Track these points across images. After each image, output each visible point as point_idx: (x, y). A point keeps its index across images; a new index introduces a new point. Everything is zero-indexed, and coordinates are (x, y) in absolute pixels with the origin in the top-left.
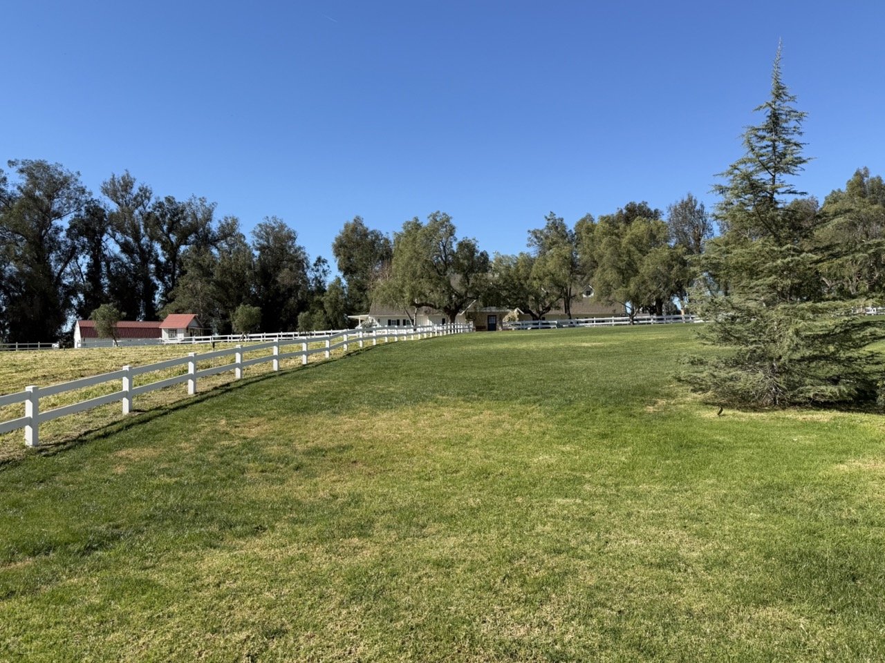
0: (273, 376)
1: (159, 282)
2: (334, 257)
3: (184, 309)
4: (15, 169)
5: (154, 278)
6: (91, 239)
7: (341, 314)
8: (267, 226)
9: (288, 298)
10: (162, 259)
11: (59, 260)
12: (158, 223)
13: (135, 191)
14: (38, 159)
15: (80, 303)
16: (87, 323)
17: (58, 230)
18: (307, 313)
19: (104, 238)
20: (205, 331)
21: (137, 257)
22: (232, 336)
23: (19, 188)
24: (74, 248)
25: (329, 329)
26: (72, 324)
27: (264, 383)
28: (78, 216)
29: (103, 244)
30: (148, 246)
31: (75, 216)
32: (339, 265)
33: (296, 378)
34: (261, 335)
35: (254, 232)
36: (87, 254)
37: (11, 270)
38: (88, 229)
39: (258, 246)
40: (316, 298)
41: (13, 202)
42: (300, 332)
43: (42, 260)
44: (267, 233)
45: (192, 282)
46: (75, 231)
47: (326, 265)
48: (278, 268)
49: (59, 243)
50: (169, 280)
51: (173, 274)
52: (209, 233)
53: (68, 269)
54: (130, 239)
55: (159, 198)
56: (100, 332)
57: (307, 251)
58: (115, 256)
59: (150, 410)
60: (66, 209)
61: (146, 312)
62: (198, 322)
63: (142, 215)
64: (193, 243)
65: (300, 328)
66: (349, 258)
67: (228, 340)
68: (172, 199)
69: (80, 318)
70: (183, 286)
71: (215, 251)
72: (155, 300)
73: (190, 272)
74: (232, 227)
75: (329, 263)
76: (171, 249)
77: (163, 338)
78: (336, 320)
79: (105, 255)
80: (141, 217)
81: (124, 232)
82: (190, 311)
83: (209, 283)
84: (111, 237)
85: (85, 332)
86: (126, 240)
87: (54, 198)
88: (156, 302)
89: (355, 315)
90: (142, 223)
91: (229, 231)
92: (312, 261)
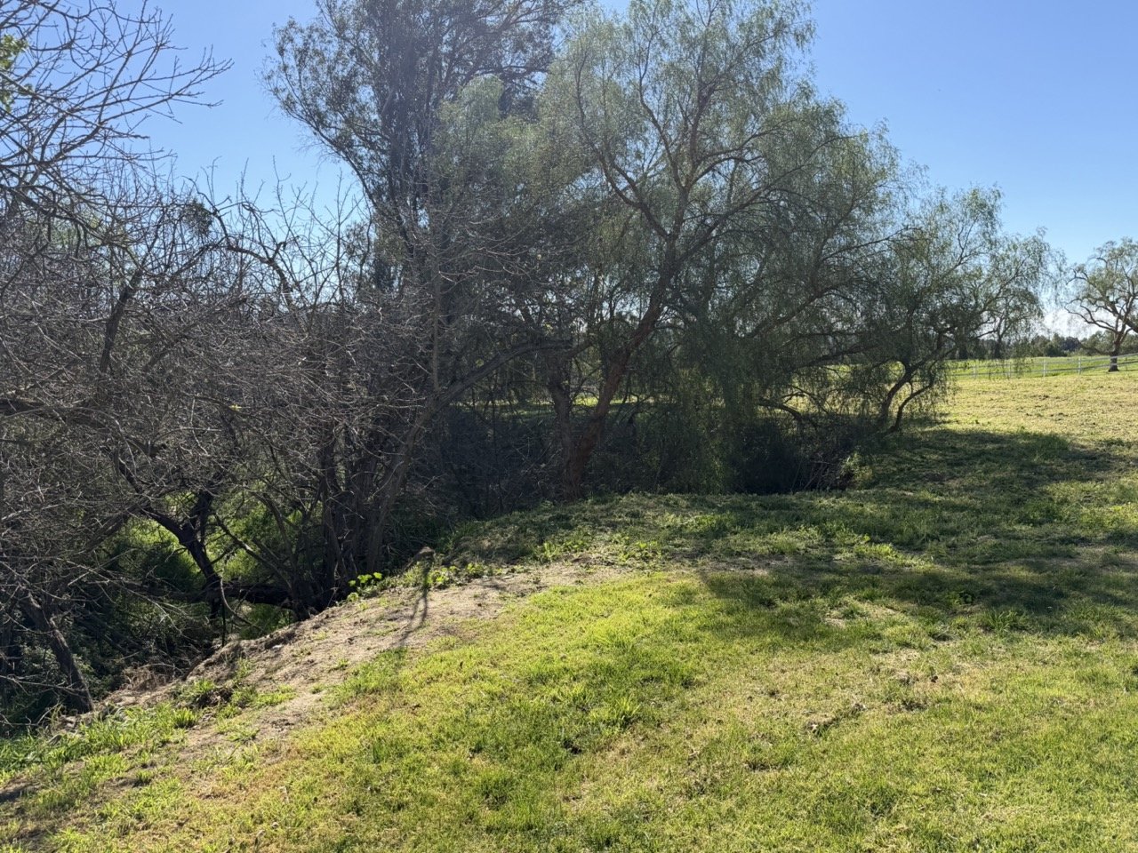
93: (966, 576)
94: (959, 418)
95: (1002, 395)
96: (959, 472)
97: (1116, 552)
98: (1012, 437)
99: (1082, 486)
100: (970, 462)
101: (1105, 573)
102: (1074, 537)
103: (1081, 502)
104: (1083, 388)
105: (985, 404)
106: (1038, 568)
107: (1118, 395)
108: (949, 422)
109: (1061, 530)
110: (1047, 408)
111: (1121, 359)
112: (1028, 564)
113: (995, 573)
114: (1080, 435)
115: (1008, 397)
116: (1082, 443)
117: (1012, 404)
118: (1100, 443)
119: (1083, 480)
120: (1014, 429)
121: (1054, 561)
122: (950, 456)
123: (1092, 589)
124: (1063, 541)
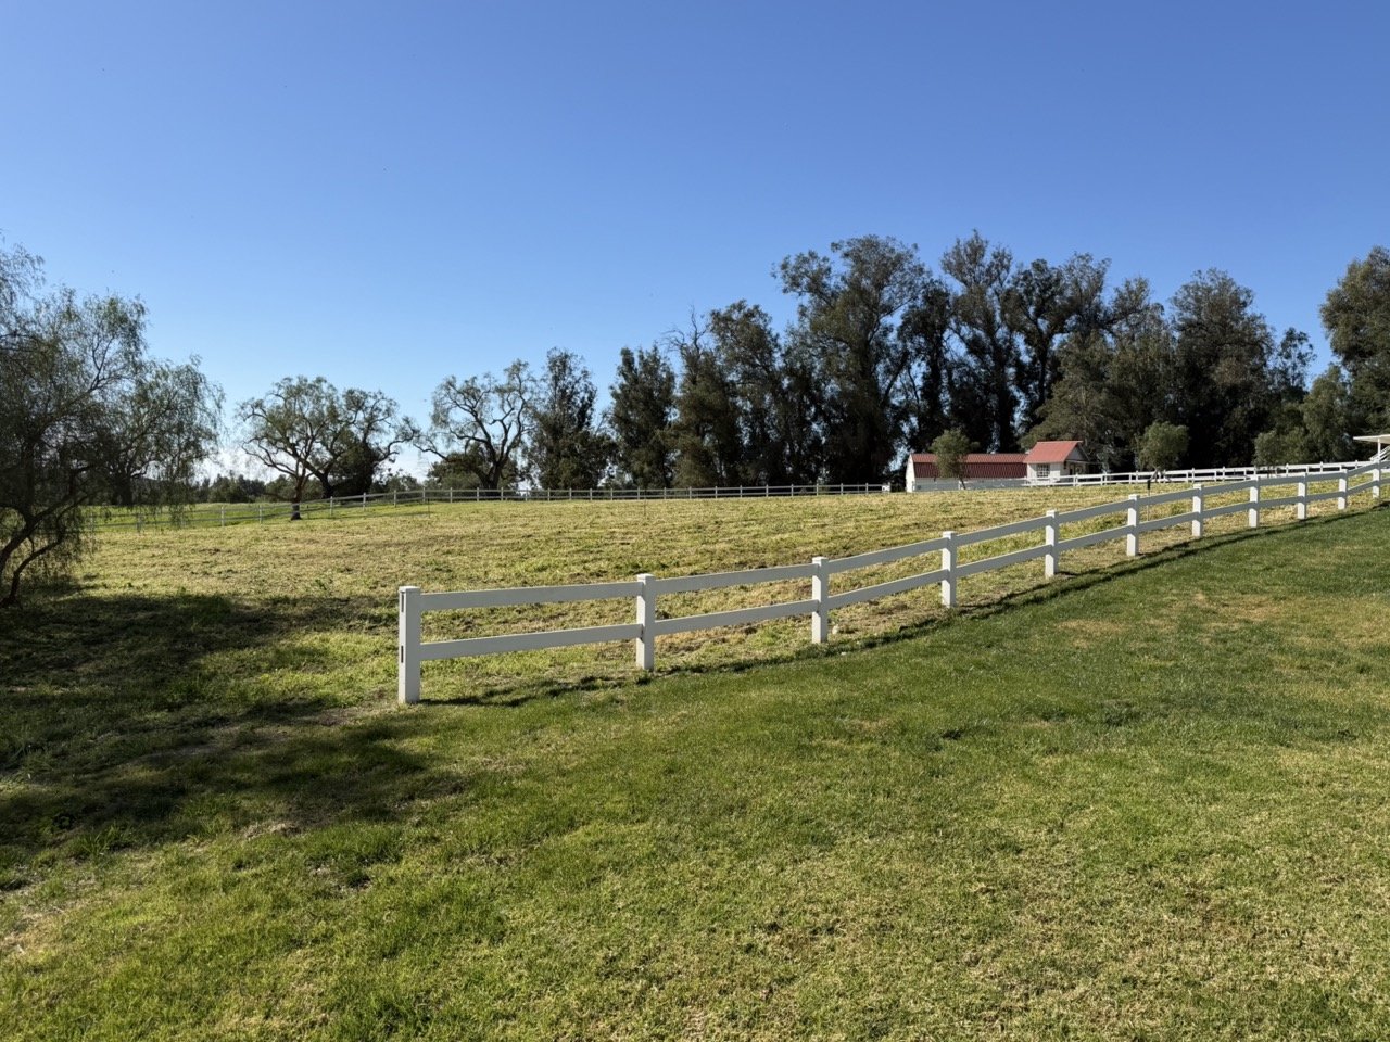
0: (1257, 535)
1: (1021, 394)
2: (1326, 330)
3: (1059, 433)
4: (839, 253)
5: (1013, 388)
6: (928, 339)
7: (1338, 432)
8: (1198, 288)
9: (1231, 409)
10: (1026, 359)
11: (888, 371)
12: (1021, 304)
13: (987, 259)
14: (867, 235)
15: (912, 430)
16: (924, 458)
17: (888, 329)
18: (1272, 433)
19: (945, 335)
20: (1090, 466)
21: (990, 358)
22: (1137, 474)
23: (843, 278)
24: (906, 353)
25: (1317, 462)
26: (902, 458)
27: (1245, 543)
28: (914, 306)
29: (944, 344)
30: (1006, 340)
31: (910, 307)
32: (1332, 345)
33: (1300, 539)
34: (1186, 472)
35: (1175, 299)
36: (923, 360)
37: (832, 389)
38: (925, 325)
39: (1181, 323)
40: (1288, 406)
41: (836, 298)
42: (1259, 466)
43: (867, 373)
44: (1198, 300)
45: (1074, 391)
46: (910, 328)
47: (1306, 344)
48: (1214, 357)
49: (888, 348)
50: (1035, 390)
51: (1042, 381)
52: (1100, 311)
53: (898, 384)
54: (980, 333)
55: (1022, 265)
56: (942, 470)
57: (1268, 322)
58: (960, 359)
59: (1083, 574)
60: (898, 300)
61: (1001, 439)
62: (1081, 453)
63: (998, 295)
64: (1073, 329)
65: (1259, 460)
66: (1356, 329)
67: (1130, 481)
68: (1042, 265)
69: (912, 451)
70: (1060, 397)
71: (1109, 339)
72: (1014, 421)
73: (1069, 376)
74: (1137, 296)
75: (1311, 341)
76: (1039, 342)
77: (1028, 478)
78: (1326, 445)
79: (946, 360)
80: (995, 298)
81: (972, 324)
82: (1068, 435)
83: (1100, 390)
84: (955, 332)
85: (920, 470)
86: (975, 335)
87: (884, 286)
88: (1016, 425)
89: (1367, 435)
90: (998, 306)
91: (1131, 304)
92: (1278, 338)
93: (68, 791)
94: (108, 582)
95: (166, 550)
96: (96, 652)
97: (252, 728)
98: (170, 602)
99: (237, 654)
100: (113, 637)
101: (237, 754)
102: (212, 718)
103: (231, 675)
104: (257, 540)
105: (144, 562)
106: (160, 763)
107: (293, 547)
108: (94, 587)
109: (199, 711)
110: (216, 564)
111: (303, 506)
112: (151, 761)
113: (108, 780)
114: (247, 594)
115: (173, 552)
116: (247, 604)
117: (177, 560)
118: (266, 602)
119: (241, 648)
120: (173, 591)
121: (184, 751)
122: (88, 633)
123: (218, 777)
124: (198, 725)
